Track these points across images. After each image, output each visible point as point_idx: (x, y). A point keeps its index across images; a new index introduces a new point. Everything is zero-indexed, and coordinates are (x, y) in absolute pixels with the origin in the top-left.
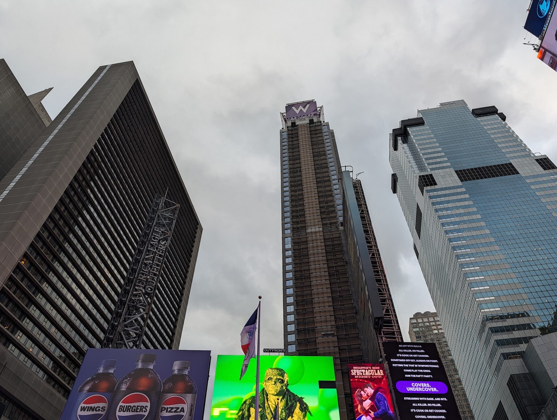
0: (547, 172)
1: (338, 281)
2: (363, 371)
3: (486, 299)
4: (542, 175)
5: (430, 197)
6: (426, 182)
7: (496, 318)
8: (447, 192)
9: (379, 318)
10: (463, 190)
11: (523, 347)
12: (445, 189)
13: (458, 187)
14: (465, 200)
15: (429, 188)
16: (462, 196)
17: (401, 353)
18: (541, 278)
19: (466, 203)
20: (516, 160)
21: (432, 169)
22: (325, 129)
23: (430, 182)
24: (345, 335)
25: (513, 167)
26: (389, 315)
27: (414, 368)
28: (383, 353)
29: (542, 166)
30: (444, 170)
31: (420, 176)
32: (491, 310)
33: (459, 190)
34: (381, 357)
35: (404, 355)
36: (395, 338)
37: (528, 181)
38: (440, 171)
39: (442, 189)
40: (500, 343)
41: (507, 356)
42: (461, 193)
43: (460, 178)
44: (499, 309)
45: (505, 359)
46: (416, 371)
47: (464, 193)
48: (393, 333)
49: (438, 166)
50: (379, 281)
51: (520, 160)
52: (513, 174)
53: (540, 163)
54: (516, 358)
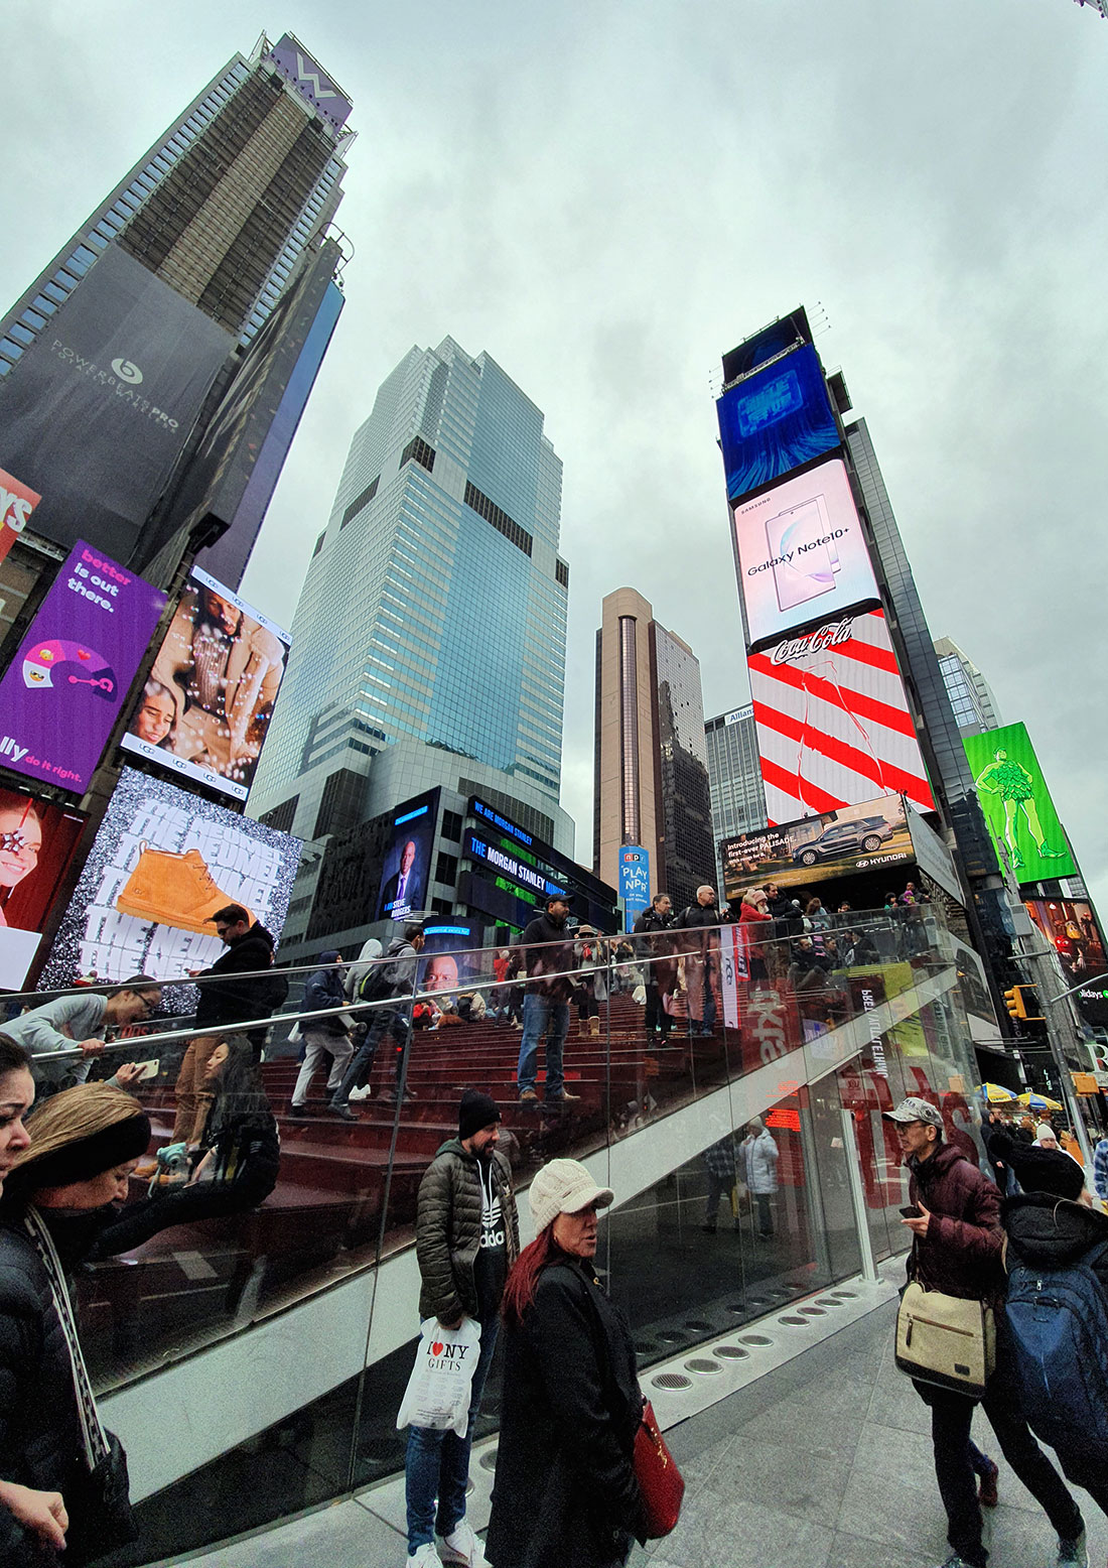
0: (557, 582)
4: (550, 582)
5: (410, 479)
6: (420, 453)
8: (437, 495)
10: (459, 513)
12: (438, 489)
13: (456, 503)
14: (451, 527)
15: (418, 465)
16: (452, 520)
19: (450, 532)
20: (539, 539)
21: (441, 446)
22: (331, 167)
23: (426, 459)
25: (531, 543)
29: (557, 572)
30: (455, 465)
31: (418, 438)
33: (453, 508)
37: (532, 572)
38: (450, 460)
39: (434, 485)
42: (454, 515)
43: (467, 494)
47: (457, 518)
51: (543, 542)
52: (525, 551)
53: (557, 566)
54: (366, 753)
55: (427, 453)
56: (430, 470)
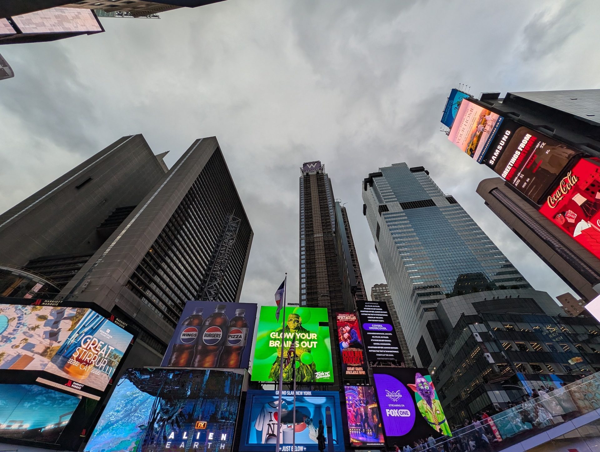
0: (452, 205)
1: (331, 265)
2: (345, 317)
3: (415, 277)
4: (449, 207)
5: (385, 218)
6: (383, 209)
7: (421, 288)
8: (395, 215)
9: (354, 287)
10: (404, 214)
11: (436, 305)
12: (394, 213)
13: (401, 212)
14: (405, 220)
15: (384, 213)
16: (404, 218)
17: (367, 307)
18: (447, 265)
19: (406, 222)
20: (434, 198)
21: (386, 202)
22: (325, 177)
23: (385, 209)
24: (335, 296)
25: (432, 201)
26: (360, 285)
27: (374, 316)
28: (356, 307)
29: (449, 201)
30: (393, 203)
31: (379, 206)
32: (418, 283)
33: (402, 214)
34: (355, 309)
35: (368, 309)
36: (363, 298)
37: (441, 210)
38: (391, 203)
39: (392, 214)
40: (423, 302)
41: (426, 310)
42: (403, 216)
43: (402, 207)
44: (423, 283)
45: (425, 311)
46: (375, 318)
47: (405, 216)
48: (362, 296)
49: (390, 200)
50: (354, 265)
51: (437, 198)
52: (433, 206)
53: (448, 200)
54: (432, 311)
56: (388, 211)
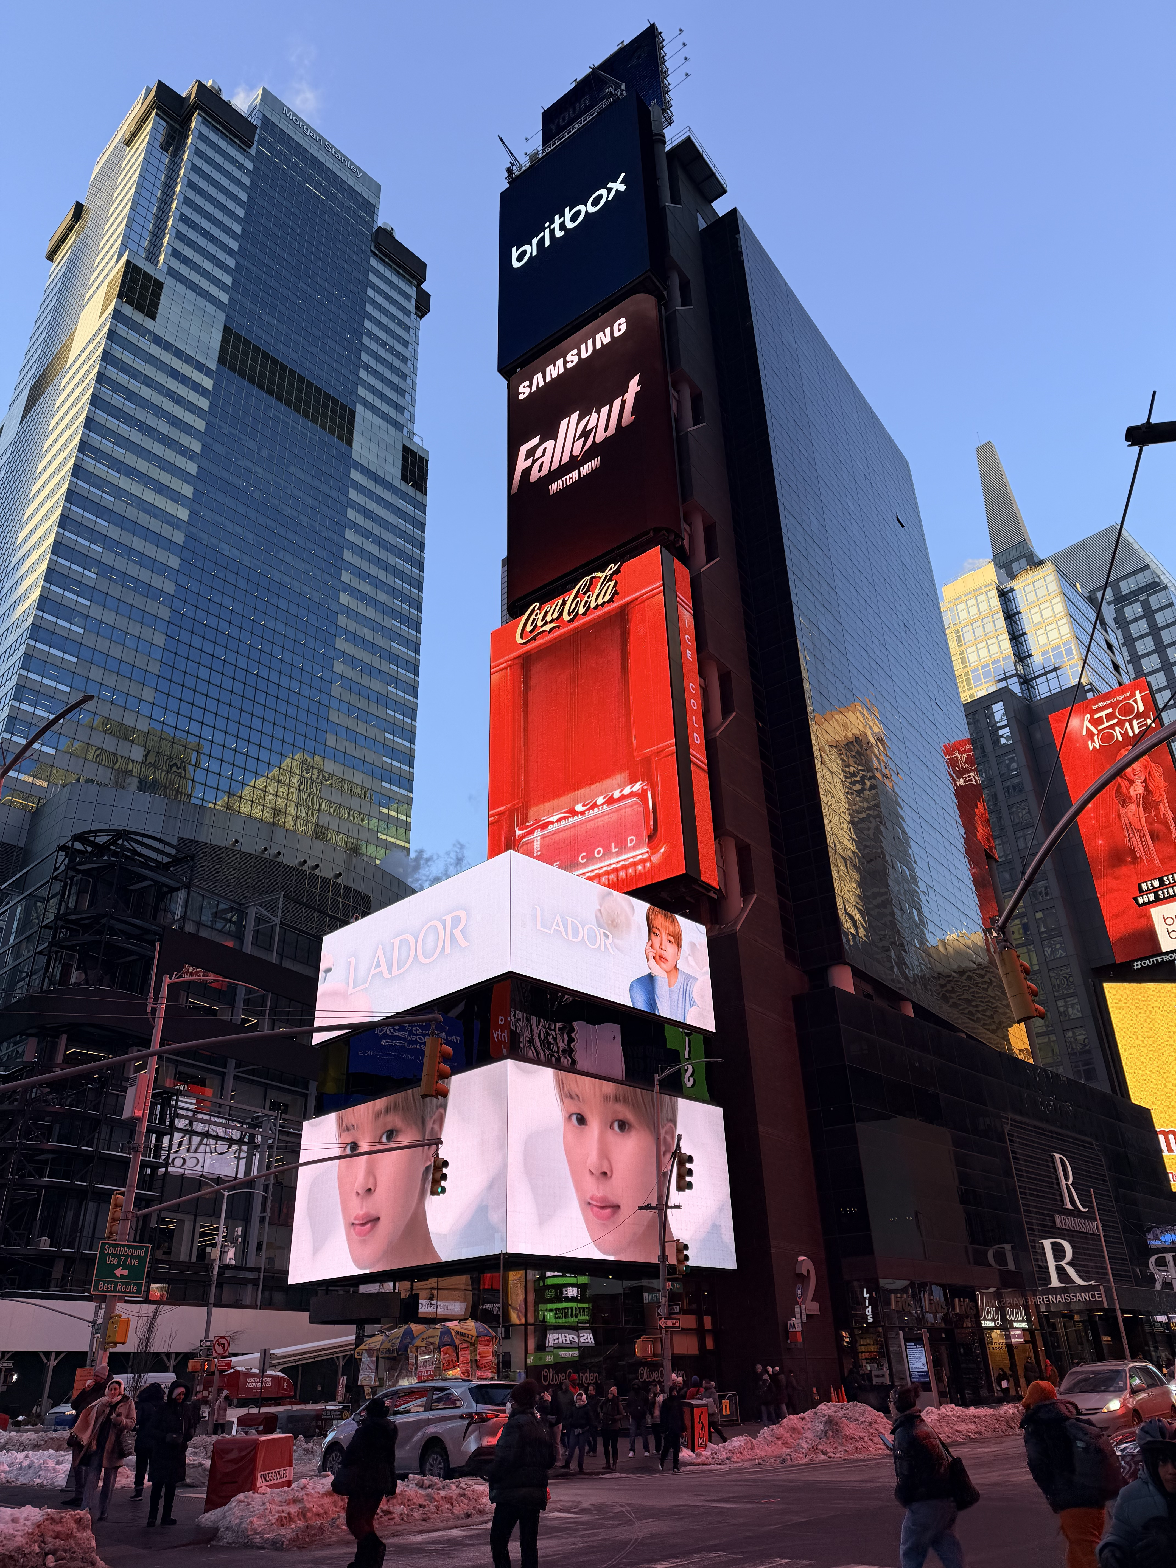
0: (403, 486)
4: (388, 486)
6: (132, 290)
12: (167, 347)
14: (192, 408)
15: (130, 311)
16: (193, 397)
19: (189, 418)
20: (369, 414)
21: (172, 272)
23: (142, 297)
25: (351, 423)
29: (404, 469)
30: (200, 302)
31: (133, 265)
37: (354, 474)
38: (190, 295)
39: (157, 340)
43: (223, 349)
47: (203, 392)
49: (195, 277)
51: (376, 420)
52: (340, 438)
55: (145, 287)
56: (152, 316)
